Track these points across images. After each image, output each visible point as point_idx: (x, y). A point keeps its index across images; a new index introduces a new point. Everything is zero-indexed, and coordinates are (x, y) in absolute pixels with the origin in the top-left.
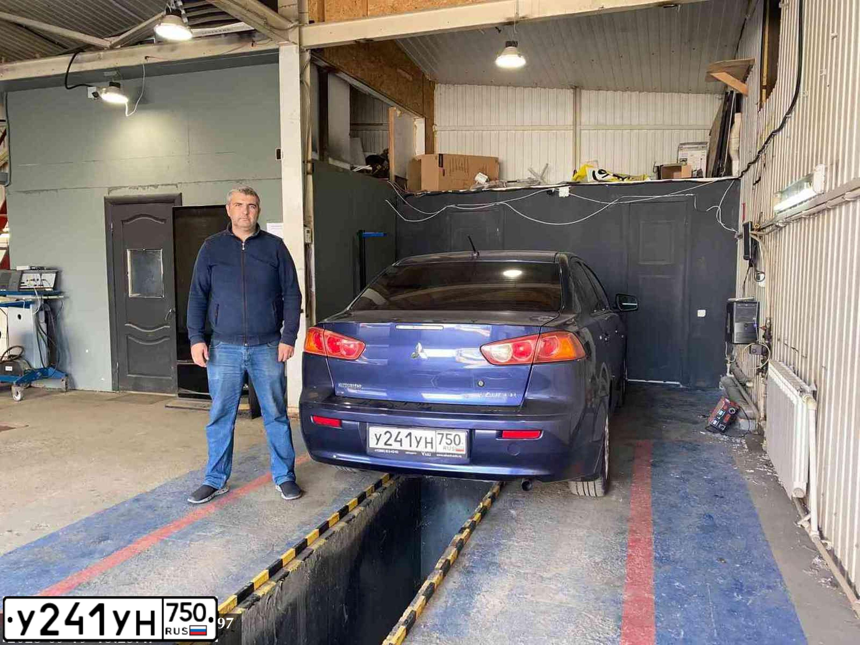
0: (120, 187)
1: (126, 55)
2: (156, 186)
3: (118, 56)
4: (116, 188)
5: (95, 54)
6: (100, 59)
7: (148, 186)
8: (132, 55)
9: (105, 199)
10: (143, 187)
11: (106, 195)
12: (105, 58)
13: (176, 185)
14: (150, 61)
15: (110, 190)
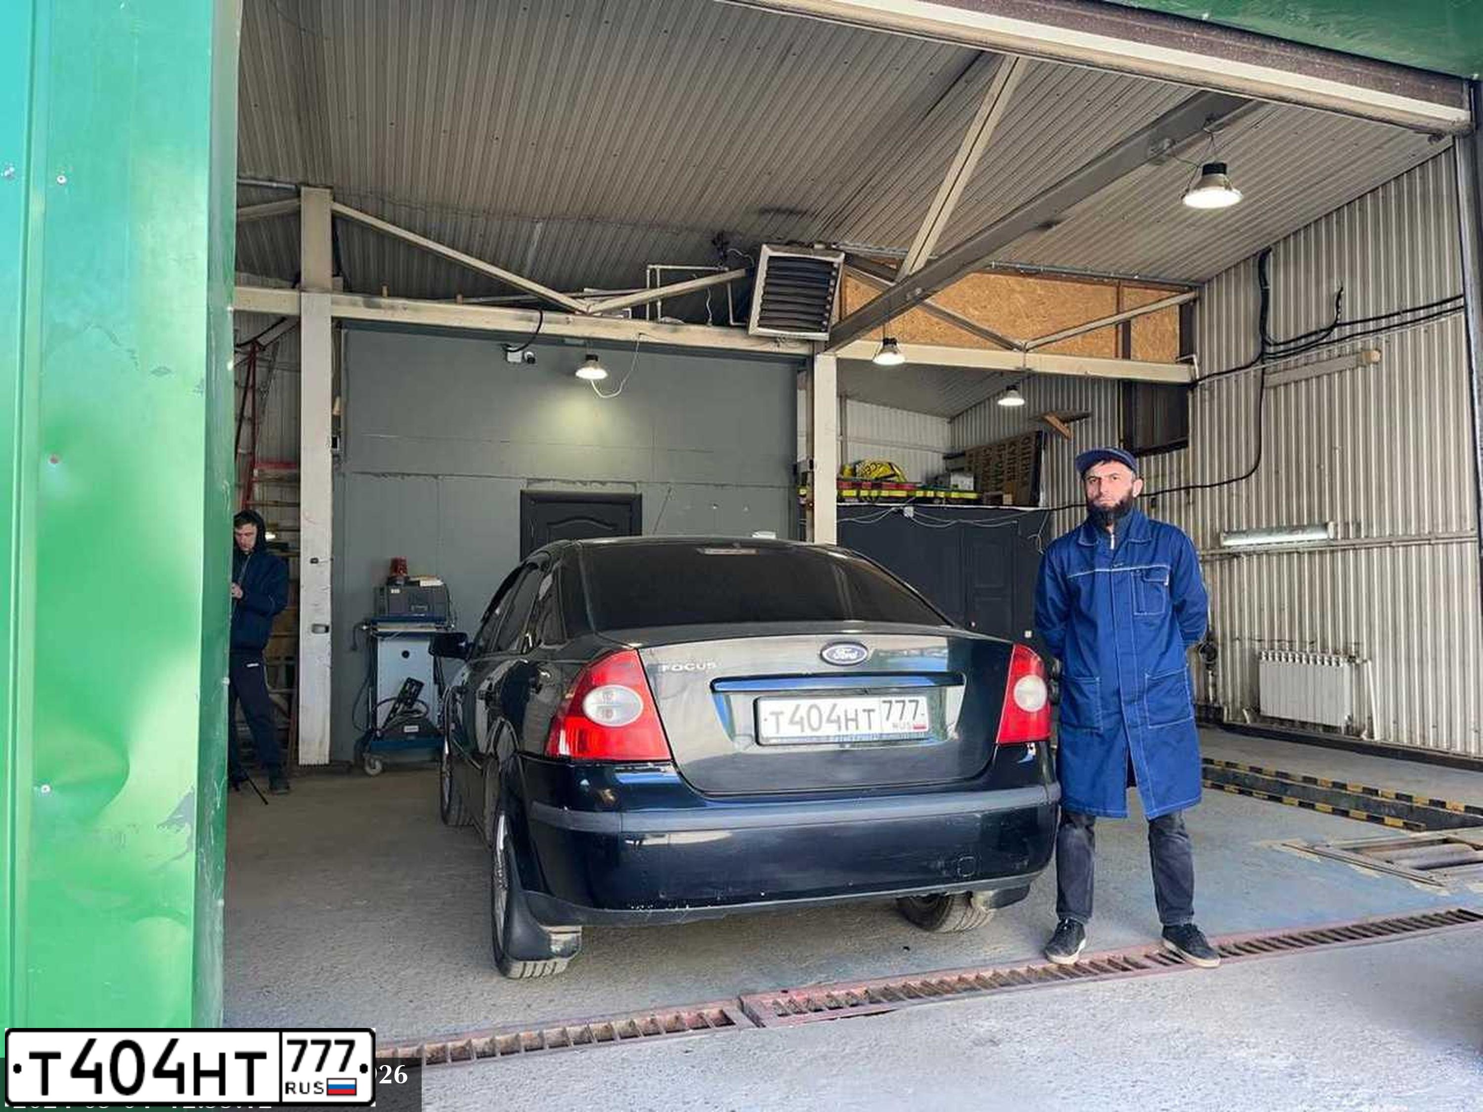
0: (549, 480)
1: (607, 326)
2: (603, 483)
3: (597, 324)
4: (540, 481)
5: (562, 316)
6: (568, 323)
7: (592, 482)
8: (617, 327)
9: (522, 493)
10: (584, 483)
11: (525, 488)
12: (575, 323)
13: (634, 484)
14: (642, 339)
15: (530, 481)
